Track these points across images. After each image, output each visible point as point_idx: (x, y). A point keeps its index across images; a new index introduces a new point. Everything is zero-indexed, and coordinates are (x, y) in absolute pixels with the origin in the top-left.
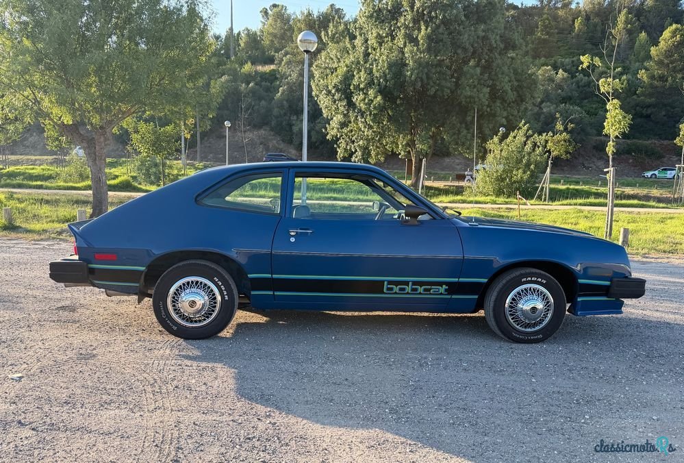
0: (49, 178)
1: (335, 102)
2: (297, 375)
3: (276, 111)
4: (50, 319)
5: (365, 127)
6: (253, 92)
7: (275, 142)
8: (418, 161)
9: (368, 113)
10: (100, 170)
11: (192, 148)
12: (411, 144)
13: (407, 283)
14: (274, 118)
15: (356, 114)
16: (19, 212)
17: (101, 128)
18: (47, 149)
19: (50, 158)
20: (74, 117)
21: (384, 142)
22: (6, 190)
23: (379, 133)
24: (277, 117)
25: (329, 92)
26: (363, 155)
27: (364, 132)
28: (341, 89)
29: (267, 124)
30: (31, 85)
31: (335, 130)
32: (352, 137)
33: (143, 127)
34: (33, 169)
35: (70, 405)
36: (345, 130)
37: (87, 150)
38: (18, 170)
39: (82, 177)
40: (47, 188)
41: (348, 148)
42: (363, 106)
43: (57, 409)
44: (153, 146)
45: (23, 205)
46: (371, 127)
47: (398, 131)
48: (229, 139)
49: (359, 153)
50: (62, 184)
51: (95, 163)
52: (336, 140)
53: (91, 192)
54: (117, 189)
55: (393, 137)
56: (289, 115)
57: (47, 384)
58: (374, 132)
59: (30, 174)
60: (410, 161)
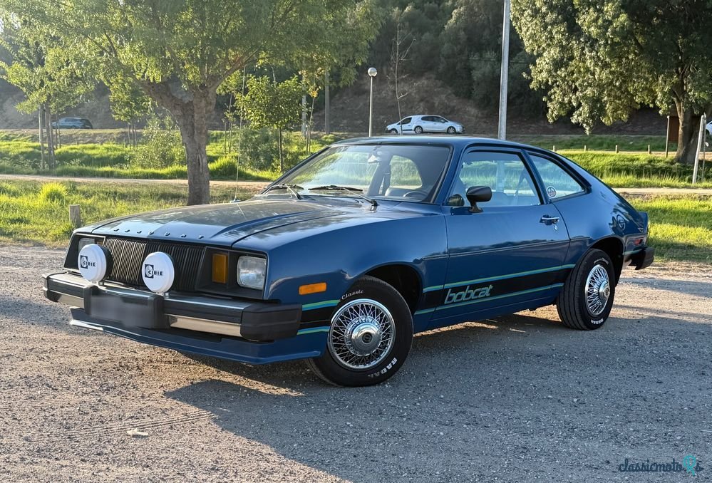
0: (120, 160)
1: (545, 28)
2: (528, 450)
3: (446, 48)
4: (164, 360)
5: (596, 65)
6: (411, 19)
7: (443, 97)
8: (688, 118)
9: (602, 42)
10: (200, 149)
11: (317, 111)
12: (678, 91)
14: (443, 59)
15: (582, 45)
16: (86, 212)
17: (202, 86)
18: (113, 119)
19: (116, 131)
20: (164, 71)
21: (631, 89)
22: (67, 179)
23: (621, 74)
24: (448, 57)
25: (536, 12)
26: (591, 112)
27: (593, 74)
28: (557, 6)
29: (430, 69)
30: (106, 28)
31: (544, 74)
32: (573, 81)
33: (253, 82)
34: (93, 148)
35: (219, 473)
36: (562, 73)
37: (182, 121)
38: (74, 151)
39: (167, 160)
40: (119, 176)
41: (566, 100)
42: (593, 31)
43: (205, 477)
44: (268, 111)
45: (90, 201)
46: (606, 66)
47: (656, 70)
48: (373, 95)
49: (585, 108)
50: (140, 169)
51: (193, 139)
52: (546, 88)
53: (186, 182)
54: (216, 176)
55: (647, 80)
56: (466, 52)
57: (182, 444)
58: (611, 73)
59: (89, 155)
60: (675, 119)
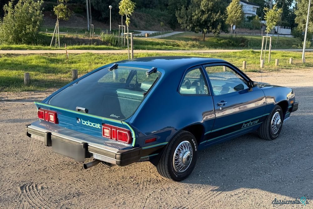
13: (248, 122)
